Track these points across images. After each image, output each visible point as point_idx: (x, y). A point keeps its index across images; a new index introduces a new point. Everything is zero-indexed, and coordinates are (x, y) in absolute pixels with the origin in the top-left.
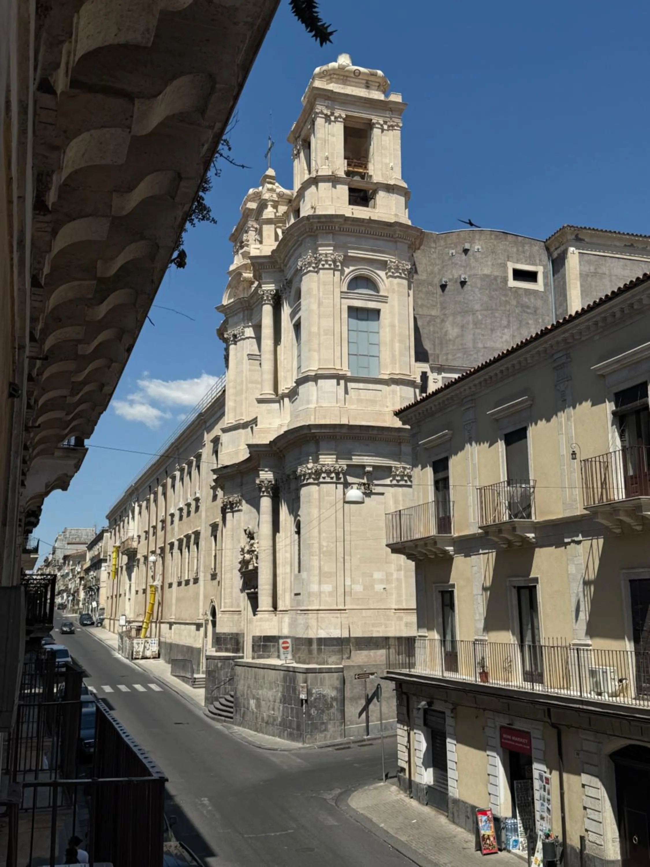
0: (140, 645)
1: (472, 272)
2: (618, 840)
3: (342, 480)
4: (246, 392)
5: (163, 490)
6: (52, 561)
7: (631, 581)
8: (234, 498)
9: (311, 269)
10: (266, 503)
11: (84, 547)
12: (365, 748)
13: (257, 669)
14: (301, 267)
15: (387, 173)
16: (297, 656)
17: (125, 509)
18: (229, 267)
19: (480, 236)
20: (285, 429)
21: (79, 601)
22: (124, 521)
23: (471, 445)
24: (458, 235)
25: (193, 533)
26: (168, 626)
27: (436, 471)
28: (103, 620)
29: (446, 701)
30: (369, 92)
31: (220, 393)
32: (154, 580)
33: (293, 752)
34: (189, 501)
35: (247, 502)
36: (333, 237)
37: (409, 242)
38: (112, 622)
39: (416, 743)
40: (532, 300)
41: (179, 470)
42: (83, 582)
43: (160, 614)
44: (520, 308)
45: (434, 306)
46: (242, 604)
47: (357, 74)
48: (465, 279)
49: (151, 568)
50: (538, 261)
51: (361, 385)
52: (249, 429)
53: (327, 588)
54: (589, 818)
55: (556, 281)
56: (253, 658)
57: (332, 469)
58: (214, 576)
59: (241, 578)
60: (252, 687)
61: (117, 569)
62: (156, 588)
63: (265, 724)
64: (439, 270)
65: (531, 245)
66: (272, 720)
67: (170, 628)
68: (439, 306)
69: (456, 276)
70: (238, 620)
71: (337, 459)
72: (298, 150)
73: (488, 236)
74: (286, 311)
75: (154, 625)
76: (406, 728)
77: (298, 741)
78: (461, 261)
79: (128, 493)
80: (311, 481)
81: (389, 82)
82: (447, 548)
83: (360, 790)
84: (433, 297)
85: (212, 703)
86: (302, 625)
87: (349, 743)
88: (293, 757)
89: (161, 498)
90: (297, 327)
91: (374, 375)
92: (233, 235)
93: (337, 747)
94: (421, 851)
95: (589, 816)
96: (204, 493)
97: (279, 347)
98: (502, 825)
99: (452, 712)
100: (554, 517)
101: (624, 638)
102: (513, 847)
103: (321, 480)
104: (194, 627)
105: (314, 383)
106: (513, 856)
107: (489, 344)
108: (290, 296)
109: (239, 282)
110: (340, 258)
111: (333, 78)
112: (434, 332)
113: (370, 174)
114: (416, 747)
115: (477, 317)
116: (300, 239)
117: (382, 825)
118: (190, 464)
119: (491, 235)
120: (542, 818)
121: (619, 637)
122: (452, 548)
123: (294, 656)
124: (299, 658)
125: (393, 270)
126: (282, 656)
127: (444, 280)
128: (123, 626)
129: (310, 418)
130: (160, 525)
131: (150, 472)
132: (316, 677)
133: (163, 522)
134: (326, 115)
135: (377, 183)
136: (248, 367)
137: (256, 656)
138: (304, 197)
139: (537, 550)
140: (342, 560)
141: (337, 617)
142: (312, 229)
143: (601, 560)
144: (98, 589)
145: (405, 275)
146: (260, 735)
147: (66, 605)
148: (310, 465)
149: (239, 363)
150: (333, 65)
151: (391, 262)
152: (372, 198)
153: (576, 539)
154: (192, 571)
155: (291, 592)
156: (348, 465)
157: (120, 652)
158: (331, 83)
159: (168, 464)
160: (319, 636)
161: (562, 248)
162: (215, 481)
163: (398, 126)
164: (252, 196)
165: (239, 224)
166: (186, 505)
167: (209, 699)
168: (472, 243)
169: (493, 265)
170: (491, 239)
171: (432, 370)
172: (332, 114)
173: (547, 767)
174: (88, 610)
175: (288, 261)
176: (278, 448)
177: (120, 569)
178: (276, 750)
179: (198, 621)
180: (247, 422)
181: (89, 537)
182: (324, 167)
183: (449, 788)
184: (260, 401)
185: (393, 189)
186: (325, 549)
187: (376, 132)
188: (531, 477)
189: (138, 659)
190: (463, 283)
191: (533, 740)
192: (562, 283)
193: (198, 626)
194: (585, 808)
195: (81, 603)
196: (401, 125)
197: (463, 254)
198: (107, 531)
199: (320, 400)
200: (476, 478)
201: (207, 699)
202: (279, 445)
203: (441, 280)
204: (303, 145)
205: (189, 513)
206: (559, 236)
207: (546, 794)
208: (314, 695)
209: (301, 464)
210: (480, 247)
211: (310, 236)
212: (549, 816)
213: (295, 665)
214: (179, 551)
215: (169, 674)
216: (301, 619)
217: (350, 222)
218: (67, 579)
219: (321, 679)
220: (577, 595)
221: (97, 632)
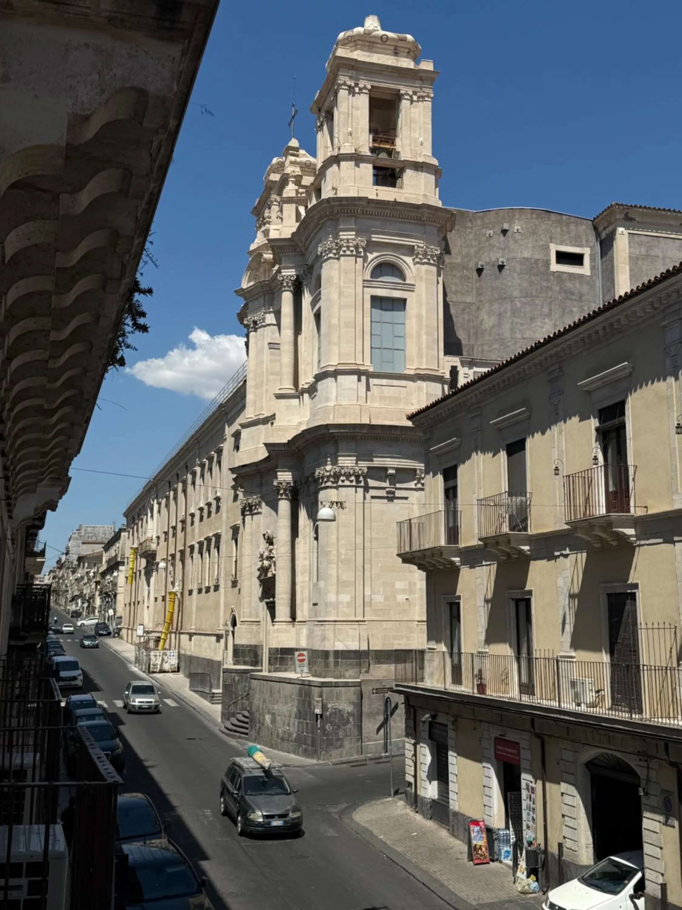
0: (158, 657)
1: (511, 255)
2: (592, 846)
3: (362, 484)
4: (267, 385)
5: (183, 486)
6: (65, 562)
7: (608, 594)
8: (254, 499)
9: (331, 255)
10: (284, 506)
11: (99, 548)
12: (382, 765)
13: (272, 683)
14: (322, 253)
15: (417, 148)
16: (313, 669)
17: (144, 506)
18: (250, 246)
19: (520, 216)
20: (304, 427)
21: (94, 608)
22: (142, 520)
23: (477, 454)
24: (496, 214)
25: (214, 535)
26: (187, 637)
27: (446, 479)
28: (120, 629)
29: (447, 714)
30: (397, 60)
31: (242, 383)
32: (174, 587)
33: (306, 768)
34: (210, 500)
35: (267, 504)
36: (355, 222)
37: (439, 225)
38: (130, 631)
39: (422, 757)
40: (577, 285)
41: (199, 466)
42: (99, 587)
43: (179, 624)
44: (563, 295)
45: (469, 292)
46: (261, 615)
47: (384, 40)
48: (503, 262)
49: (170, 574)
50: (584, 243)
51: (384, 381)
52: (270, 424)
53: (345, 598)
54: (566, 826)
55: (604, 264)
56: (270, 671)
57: (352, 471)
58: (234, 584)
59: (260, 586)
60: (267, 701)
61: (136, 573)
62: (175, 594)
63: (280, 740)
64: (475, 252)
65: (577, 224)
66: (287, 735)
67: (190, 640)
68: (474, 292)
69: (493, 259)
70: (257, 631)
71: (357, 461)
72: (322, 122)
73: (529, 216)
74: (307, 298)
75: (173, 635)
76: (413, 741)
77: (313, 758)
78: (499, 243)
79: (147, 488)
80: (329, 484)
81: (420, 47)
82: (453, 559)
83: (367, 805)
84: (469, 283)
85: (228, 719)
86: (319, 637)
87: (366, 760)
88: (306, 774)
89: (181, 495)
90: (318, 316)
91: (398, 370)
92: (256, 208)
93: (352, 764)
94: (414, 860)
95: (566, 824)
96: (225, 492)
97: (300, 337)
98: (495, 837)
99: (453, 725)
100: (545, 531)
101: (601, 651)
102: (504, 858)
103: (340, 483)
104: (214, 639)
105: (333, 379)
106: (504, 866)
107: (528, 334)
108: (310, 282)
109: (259, 263)
110: (362, 244)
111: (358, 45)
112: (469, 321)
113: (397, 150)
114: (421, 761)
115: (516, 304)
116: (321, 222)
117: (381, 837)
118: (211, 459)
119: (532, 214)
120: (528, 827)
121: (597, 649)
122: (458, 559)
123: (310, 669)
124: (316, 671)
125: (420, 256)
126: (298, 670)
127: (480, 263)
128: (140, 637)
129: (329, 417)
130: (180, 526)
131: (169, 466)
132: (331, 691)
133: (183, 522)
134: (350, 86)
135: (405, 161)
136: (269, 357)
137: (272, 670)
138: (325, 176)
139: (532, 562)
140: (362, 569)
141: (355, 629)
142: (333, 212)
143: (583, 574)
144: (115, 595)
145: (434, 261)
146: (276, 751)
147: (81, 613)
148: (328, 468)
149: (259, 352)
150: (359, 30)
151: (418, 247)
152: (399, 177)
153: (564, 552)
154: (213, 576)
155: (309, 601)
156: (368, 468)
157: (137, 665)
158: (356, 50)
159: (187, 459)
160: (336, 649)
161: (610, 228)
162: (234, 480)
163: (428, 96)
164: (276, 167)
165: (262, 196)
166: (206, 504)
167: (226, 715)
168: (511, 222)
169: (533, 247)
170: (532, 218)
171: (463, 364)
172: (357, 85)
173: (533, 777)
174: (105, 619)
175: (309, 245)
176: (297, 448)
177: (138, 573)
178: (289, 766)
179: (218, 632)
180: (267, 417)
181: (107, 536)
182: (346, 144)
183: (450, 801)
184: (279, 397)
185: (422, 167)
186: (343, 557)
187: (405, 104)
188: (529, 490)
189: (155, 672)
190: (501, 267)
191: (522, 750)
192: (610, 266)
193: (219, 637)
194: (563, 816)
195: (97, 611)
196: (432, 95)
197: (502, 235)
198: (124, 530)
199: (339, 398)
200: (480, 488)
201: (223, 714)
202: (297, 444)
203: (477, 263)
204: (326, 117)
205: (209, 513)
206: (607, 215)
207: (531, 803)
208: (330, 710)
209: (319, 466)
210: (519, 227)
211: (331, 219)
212: (534, 826)
213: (311, 679)
214: (200, 556)
215: (187, 689)
216: (318, 630)
217: (373, 205)
218: (82, 583)
219: (337, 693)
220: (564, 608)
221: (113, 644)
